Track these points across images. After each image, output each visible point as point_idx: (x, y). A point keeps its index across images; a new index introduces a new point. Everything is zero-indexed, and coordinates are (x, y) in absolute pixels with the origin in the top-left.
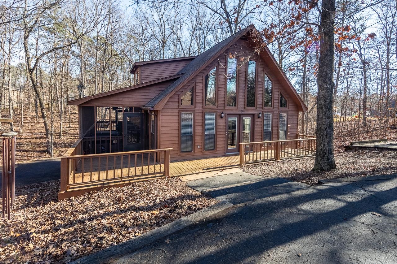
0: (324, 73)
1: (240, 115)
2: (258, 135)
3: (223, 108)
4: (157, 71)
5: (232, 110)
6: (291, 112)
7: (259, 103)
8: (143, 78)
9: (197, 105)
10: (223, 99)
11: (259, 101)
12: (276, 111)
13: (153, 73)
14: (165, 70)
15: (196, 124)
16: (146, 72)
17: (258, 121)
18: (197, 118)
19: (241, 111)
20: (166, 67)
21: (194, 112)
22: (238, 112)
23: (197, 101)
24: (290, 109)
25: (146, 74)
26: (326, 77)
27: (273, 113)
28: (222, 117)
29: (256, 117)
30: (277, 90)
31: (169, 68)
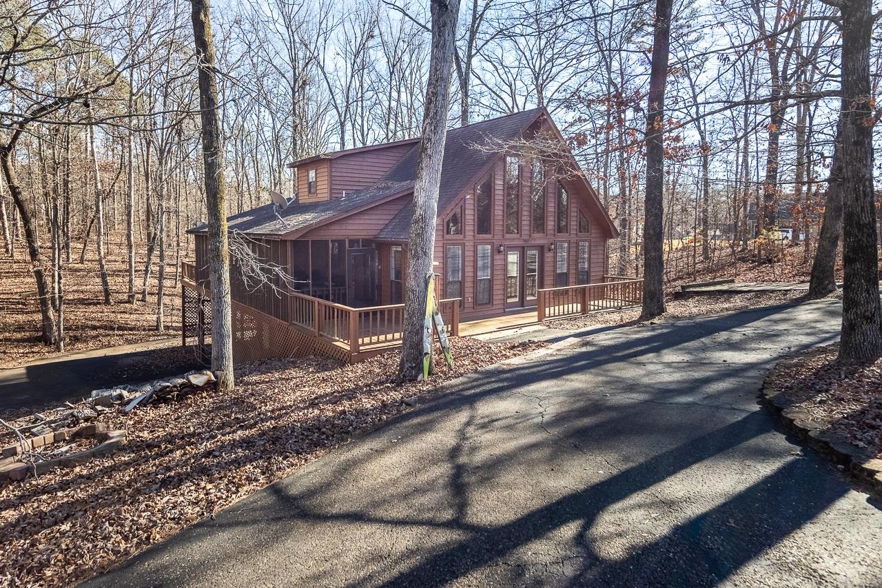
0: (653, 195)
1: (523, 247)
2: (548, 279)
3: (500, 237)
4: (357, 167)
5: (513, 239)
6: (595, 240)
7: (550, 227)
8: (334, 182)
9: (467, 233)
10: (501, 223)
11: (551, 224)
12: (573, 239)
13: (350, 171)
14: (371, 164)
15: (466, 263)
16: (339, 170)
17: (549, 256)
18: (467, 253)
19: (525, 241)
20: (372, 160)
21: (463, 245)
22: (521, 243)
23: (467, 228)
24: (594, 235)
25: (339, 174)
26: (655, 200)
27: (569, 243)
28: (499, 252)
29: (546, 250)
30: (575, 205)
31: (376, 160)
